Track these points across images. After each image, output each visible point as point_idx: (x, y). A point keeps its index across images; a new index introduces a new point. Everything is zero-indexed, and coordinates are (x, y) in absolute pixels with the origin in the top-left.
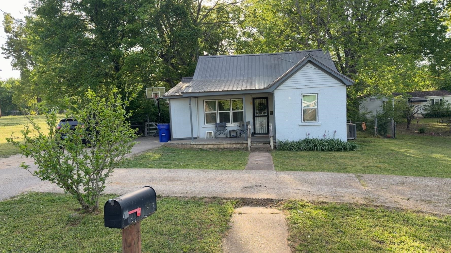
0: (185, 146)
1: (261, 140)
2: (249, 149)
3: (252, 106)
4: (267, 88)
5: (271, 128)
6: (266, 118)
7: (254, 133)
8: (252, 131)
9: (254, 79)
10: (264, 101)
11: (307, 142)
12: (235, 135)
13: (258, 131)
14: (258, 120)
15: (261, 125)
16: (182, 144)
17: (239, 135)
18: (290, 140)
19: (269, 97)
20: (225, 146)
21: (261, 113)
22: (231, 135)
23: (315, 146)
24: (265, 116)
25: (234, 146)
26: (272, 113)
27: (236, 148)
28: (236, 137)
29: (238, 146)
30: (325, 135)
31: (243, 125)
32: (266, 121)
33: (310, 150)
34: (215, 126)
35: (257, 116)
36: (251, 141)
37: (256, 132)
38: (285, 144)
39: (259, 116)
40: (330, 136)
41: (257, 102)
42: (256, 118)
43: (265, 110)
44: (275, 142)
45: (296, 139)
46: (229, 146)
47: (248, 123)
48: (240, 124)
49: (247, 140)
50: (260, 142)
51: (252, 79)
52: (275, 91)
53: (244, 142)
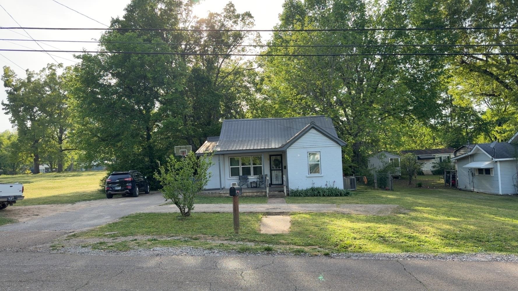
0: (214, 195)
1: (277, 189)
2: (268, 196)
3: (269, 162)
4: (281, 147)
5: (285, 179)
6: (281, 171)
7: (271, 184)
8: (269, 182)
9: (270, 140)
10: (279, 158)
11: (313, 190)
12: (255, 185)
13: (274, 182)
14: (274, 173)
15: (277, 177)
16: (212, 193)
17: (258, 186)
18: (300, 189)
19: (283, 154)
20: (248, 194)
21: (276, 168)
22: (252, 186)
23: (319, 192)
24: (280, 170)
25: (255, 194)
26: (286, 167)
27: (256, 196)
28: (256, 187)
29: (258, 194)
30: (326, 185)
31: (262, 178)
32: (281, 174)
33: (314, 196)
34: (238, 178)
35: (273, 170)
36: (269, 190)
37: (273, 183)
38: (295, 192)
39: (275, 170)
40: (330, 185)
41: (273, 158)
42: (272, 171)
43: (279, 165)
44: (288, 191)
45: (305, 188)
46: (251, 194)
47: (266, 175)
48: (259, 176)
49: (266, 189)
50: (276, 191)
51: (269, 140)
52: (287, 149)
53: (263, 191)
